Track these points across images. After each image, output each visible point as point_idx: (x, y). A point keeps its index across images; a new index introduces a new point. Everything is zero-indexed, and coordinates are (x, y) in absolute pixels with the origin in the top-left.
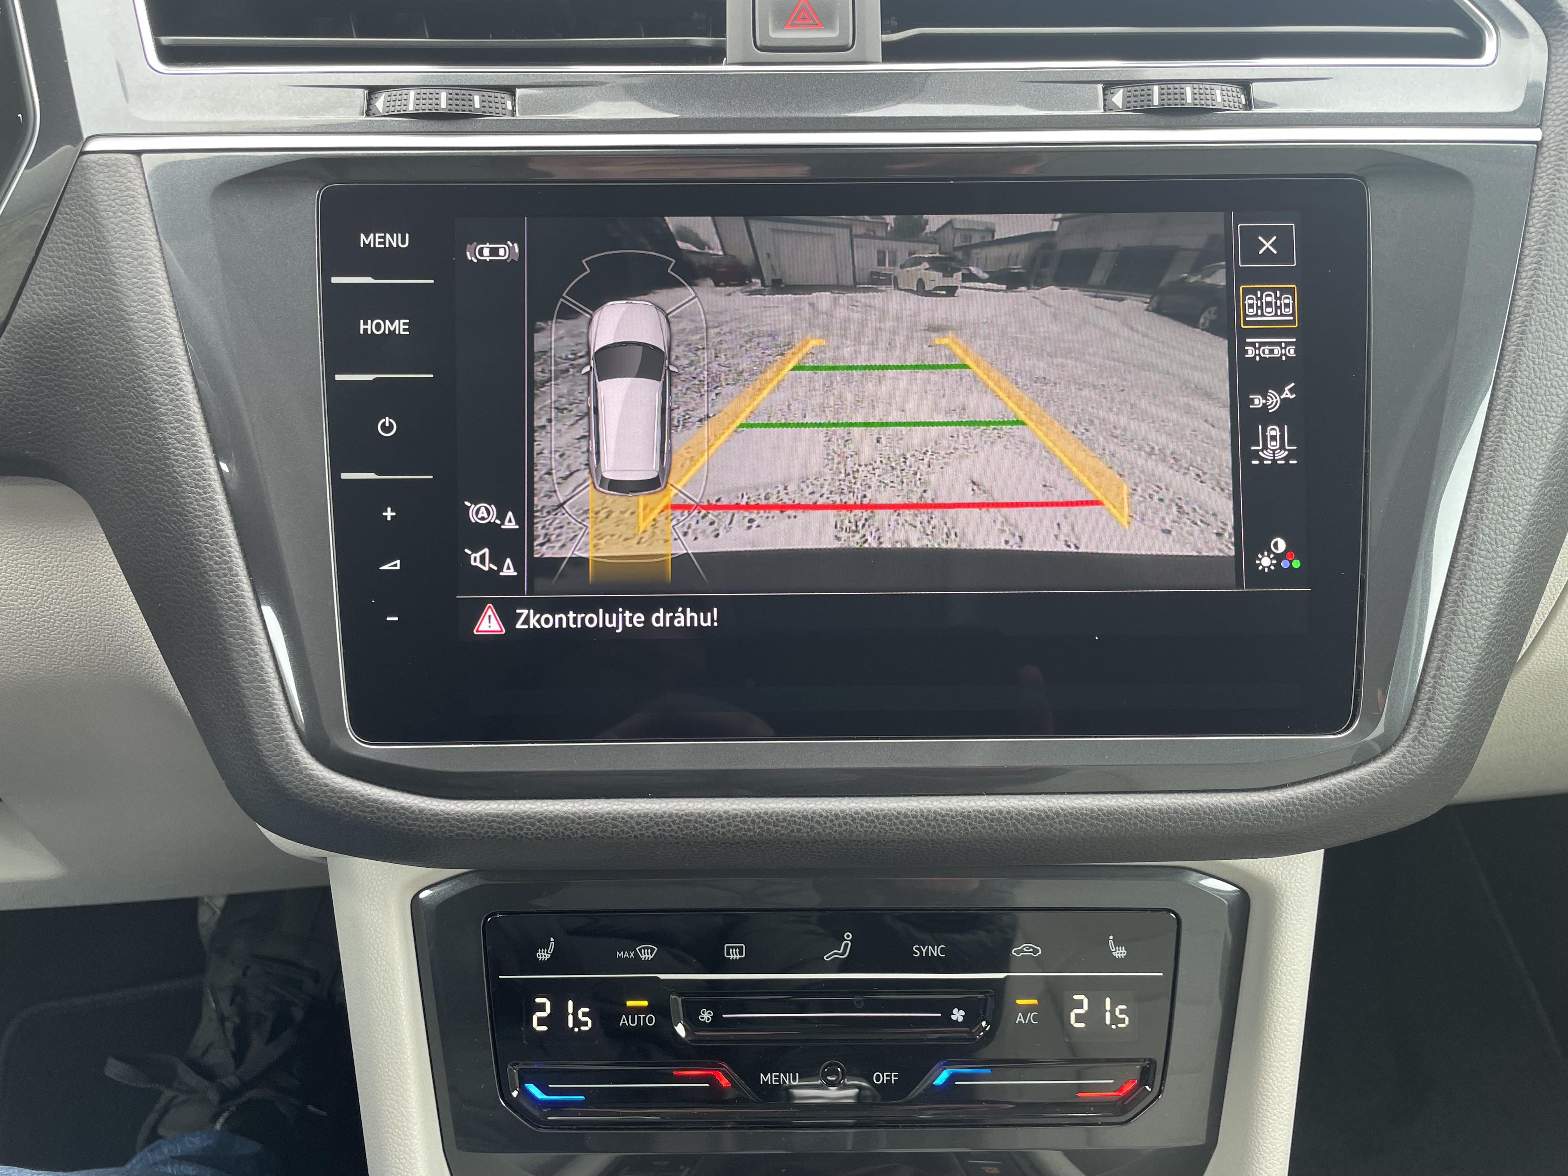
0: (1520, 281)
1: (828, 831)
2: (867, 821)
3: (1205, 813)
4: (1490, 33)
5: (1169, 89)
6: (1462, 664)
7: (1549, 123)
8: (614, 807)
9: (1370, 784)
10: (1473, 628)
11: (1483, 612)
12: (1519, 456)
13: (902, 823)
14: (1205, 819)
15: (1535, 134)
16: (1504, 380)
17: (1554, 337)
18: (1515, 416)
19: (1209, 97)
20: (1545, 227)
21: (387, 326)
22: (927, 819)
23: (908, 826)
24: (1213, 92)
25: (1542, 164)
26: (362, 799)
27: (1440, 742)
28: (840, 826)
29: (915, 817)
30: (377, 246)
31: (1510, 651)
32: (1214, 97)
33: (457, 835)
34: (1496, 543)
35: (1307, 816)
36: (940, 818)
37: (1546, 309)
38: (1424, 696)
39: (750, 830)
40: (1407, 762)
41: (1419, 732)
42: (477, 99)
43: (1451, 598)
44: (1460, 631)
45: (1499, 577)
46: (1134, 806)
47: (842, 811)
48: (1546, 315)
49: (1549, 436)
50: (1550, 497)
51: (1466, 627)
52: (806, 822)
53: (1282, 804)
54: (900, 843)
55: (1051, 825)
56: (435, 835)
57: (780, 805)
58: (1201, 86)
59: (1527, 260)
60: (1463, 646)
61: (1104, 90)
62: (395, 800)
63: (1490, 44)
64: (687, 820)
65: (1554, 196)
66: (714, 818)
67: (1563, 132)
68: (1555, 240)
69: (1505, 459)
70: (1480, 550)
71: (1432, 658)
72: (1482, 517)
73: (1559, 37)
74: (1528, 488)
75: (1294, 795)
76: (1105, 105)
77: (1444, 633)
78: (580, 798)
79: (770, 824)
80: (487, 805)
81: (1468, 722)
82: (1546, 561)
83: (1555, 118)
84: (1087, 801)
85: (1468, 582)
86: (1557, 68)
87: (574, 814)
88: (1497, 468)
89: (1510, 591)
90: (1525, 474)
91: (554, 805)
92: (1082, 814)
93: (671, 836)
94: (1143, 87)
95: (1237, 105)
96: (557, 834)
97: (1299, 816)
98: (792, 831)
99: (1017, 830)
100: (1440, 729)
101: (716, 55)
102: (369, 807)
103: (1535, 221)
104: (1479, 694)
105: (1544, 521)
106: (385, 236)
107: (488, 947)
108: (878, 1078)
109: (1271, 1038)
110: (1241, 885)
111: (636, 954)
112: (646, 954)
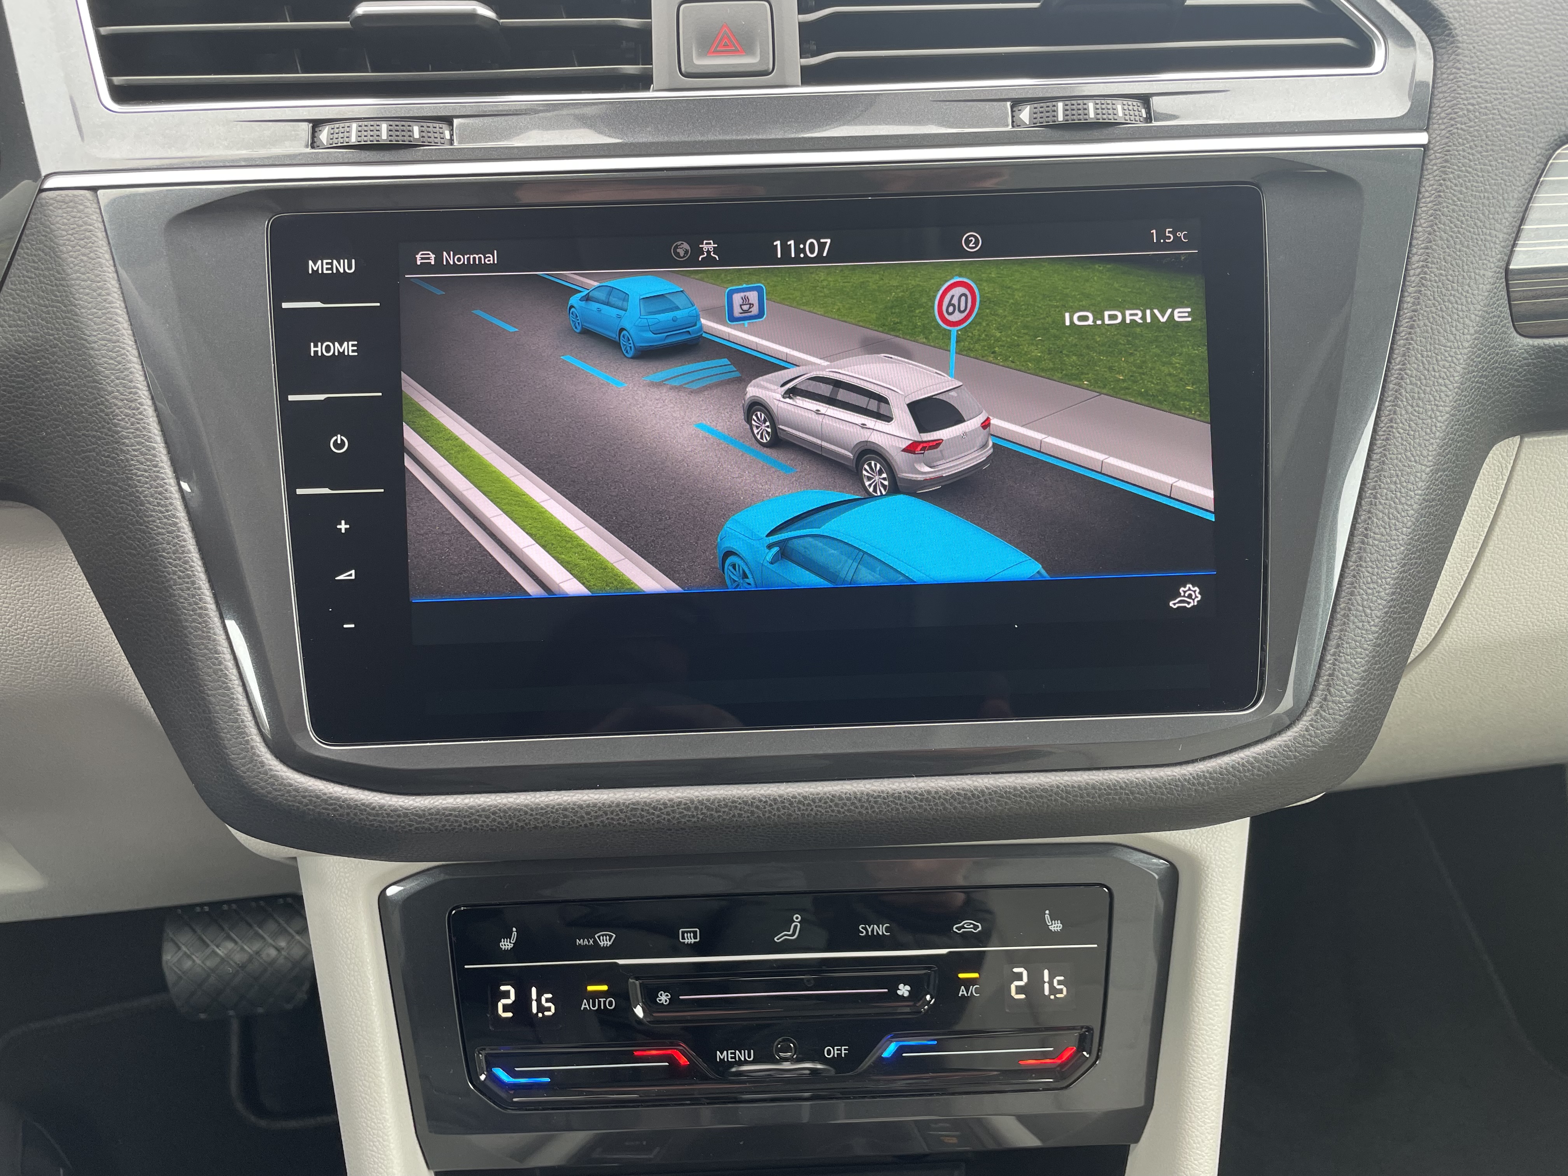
0: (1408, 279)
1: (767, 815)
2: (804, 805)
3: (1121, 788)
4: (1379, 44)
5: (1073, 105)
6: (1360, 642)
7: (1436, 126)
8: (565, 798)
9: (1275, 757)
10: (1370, 607)
11: (1379, 592)
12: (1410, 444)
13: (836, 805)
14: (1121, 793)
15: (1421, 138)
16: (1395, 373)
17: (1442, 331)
18: (1405, 407)
19: (1110, 111)
20: (1431, 226)
21: (336, 348)
22: (860, 800)
23: (842, 808)
24: (1114, 107)
25: (1429, 167)
26: (325, 797)
27: (1340, 716)
28: (778, 810)
29: (849, 799)
30: (325, 272)
31: (1408, 629)
32: (1115, 112)
33: (416, 828)
34: (1390, 527)
35: (1217, 788)
36: (872, 799)
37: (1434, 304)
38: (1325, 673)
39: (693, 816)
40: (1310, 735)
41: (1321, 707)
42: (416, 130)
43: (1348, 580)
44: (1357, 610)
45: (1394, 558)
46: (1054, 783)
47: (780, 796)
48: (1434, 309)
49: (1438, 424)
50: (1441, 482)
51: (1363, 606)
52: (747, 807)
53: (1194, 777)
54: (836, 824)
55: (977, 804)
56: (395, 829)
57: (722, 792)
58: (1103, 102)
59: (1415, 258)
60: (1360, 625)
61: (1012, 107)
62: (357, 797)
63: (1379, 53)
64: (633, 808)
65: (1440, 196)
66: (660, 806)
67: (1448, 135)
68: (1441, 239)
69: (1396, 447)
70: (1374, 533)
71: (1332, 637)
72: (1376, 502)
73: (1444, 44)
74: (1419, 475)
75: (1205, 769)
76: (1013, 122)
77: (1342, 612)
78: (532, 791)
79: (712, 810)
80: (444, 800)
81: (1368, 696)
82: (1441, 542)
83: (1440, 122)
84: (1011, 780)
85: (1364, 564)
86: (1442, 73)
87: (526, 806)
88: (1389, 456)
89: (1404, 571)
90: (1416, 461)
91: (507, 797)
92: (1006, 792)
93: (619, 824)
94: (1048, 104)
95: (1137, 118)
96: (511, 826)
97: (1210, 788)
98: (734, 816)
99: (945, 809)
100: (1341, 703)
101: (644, 82)
102: (331, 804)
103: (1423, 221)
104: (1378, 670)
105: (1437, 505)
106: (332, 262)
107: (453, 939)
108: (829, 1052)
109: (1200, 1003)
110: (1170, 859)
111: (595, 941)
112: (605, 941)
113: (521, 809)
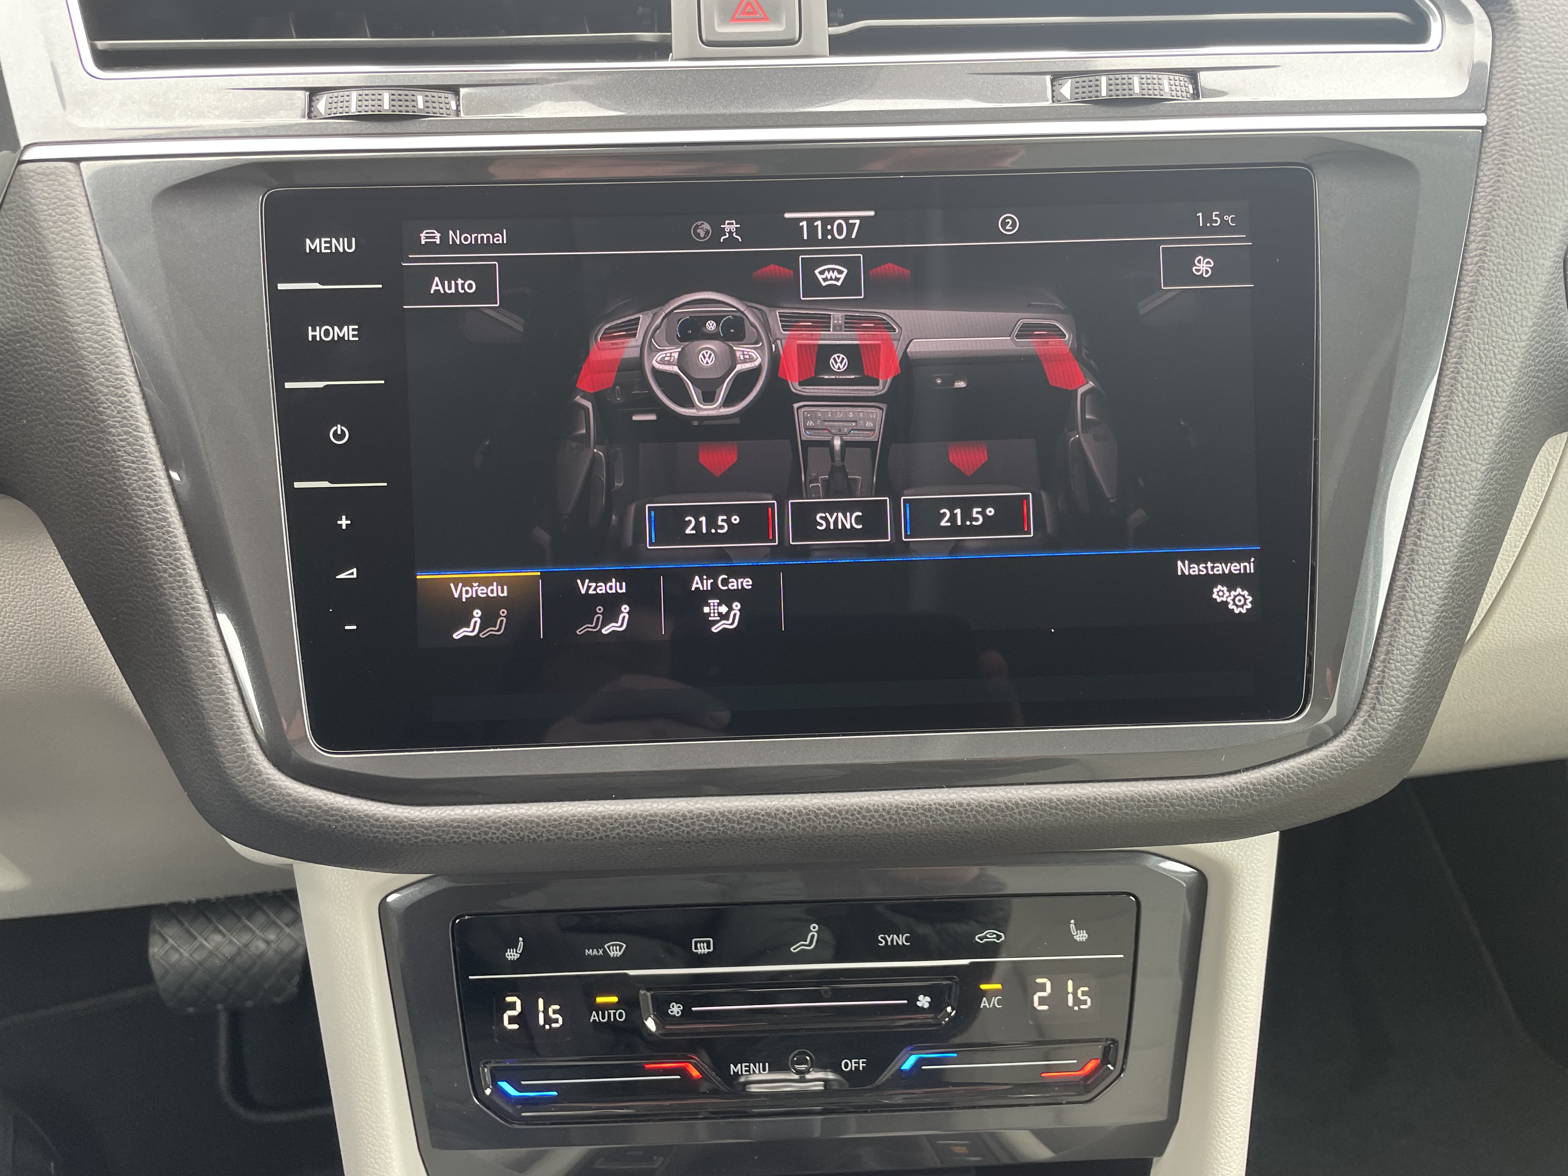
0: (1465, 267)
1: (791, 827)
2: (830, 817)
3: (1161, 799)
4: (1435, 20)
5: (1117, 79)
6: (1410, 648)
7: (1494, 107)
8: (579, 809)
9: (1321, 768)
10: (1422, 612)
11: (1431, 596)
12: (1465, 441)
13: (864, 817)
14: (1161, 806)
15: (1480, 119)
16: (1450, 366)
17: (1500, 323)
18: (1461, 402)
19: (1156, 87)
20: (1490, 212)
21: (336, 332)
22: (888, 813)
23: (870, 820)
24: (1160, 82)
25: (1487, 150)
26: (326, 808)
27: (1389, 725)
28: (803, 822)
29: (876, 811)
30: (323, 251)
31: (1458, 634)
32: (1161, 87)
33: (423, 841)
34: (1444, 528)
35: (1261, 800)
36: (901, 812)
37: (1492, 294)
38: (1374, 681)
39: (714, 828)
40: (1358, 745)
41: (1369, 716)
42: (420, 99)
43: (1399, 583)
44: (1408, 615)
45: (1447, 561)
46: (1091, 795)
47: (805, 808)
48: (1491, 300)
49: (1495, 421)
50: (1496, 482)
51: (1414, 611)
52: (770, 819)
53: (1237, 789)
54: (863, 837)
55: (1011, 816)
56: (400, 842)
57: (744, 803)
58: (1148, 76)
59: (1472, 246)
60: (1411, 630)
61: (1052, 81)
62: (359, 808)
63: (1435, 29)
64: (651, 820)
65: (1499, 181)
66: (678, 818)
67: (1507, 117)
68: (1500, 225)
69: (1452, 445)
70: (1427, 535)
71: (1381, 642)
72: (1429, 503)
73: (1503, 21)
74: (1474, 474)
75: (1248, 781)
76: (1053, 97)
77: (1393, 618)
78: (545, 801)
79: (734, 822)
80: (452, 810)
81: (1417, 705)
82: (1492, 544)
83: (1499, 103)
84: (1046, 791)
85: (1416, 567)
86: (1501, 52)
87: (538, 817)
88: (1444, 454)
89: (1457, 575)
90: (1471, 460)
91: (519, 808)
92: (1041, 804)
93: (636, 836)
94: (1091, 78)
95: (1184, 94)
96: (522, 838)
97: (1253, 800)
98: (756, 828)
99: (977, 821)
100: (1390, 712)
101: (662, 50)
102: (332, 815)
103: (1480, 207)
104: (1427, 677)
105: (1491, 505)
106: (331, 241)
107: (457, 949)
108: (846, 1065)
109: (1229, 1015)
110: (1199, 867)
111: (605, 951)
112: (615, 951)
113: (534, 821)
